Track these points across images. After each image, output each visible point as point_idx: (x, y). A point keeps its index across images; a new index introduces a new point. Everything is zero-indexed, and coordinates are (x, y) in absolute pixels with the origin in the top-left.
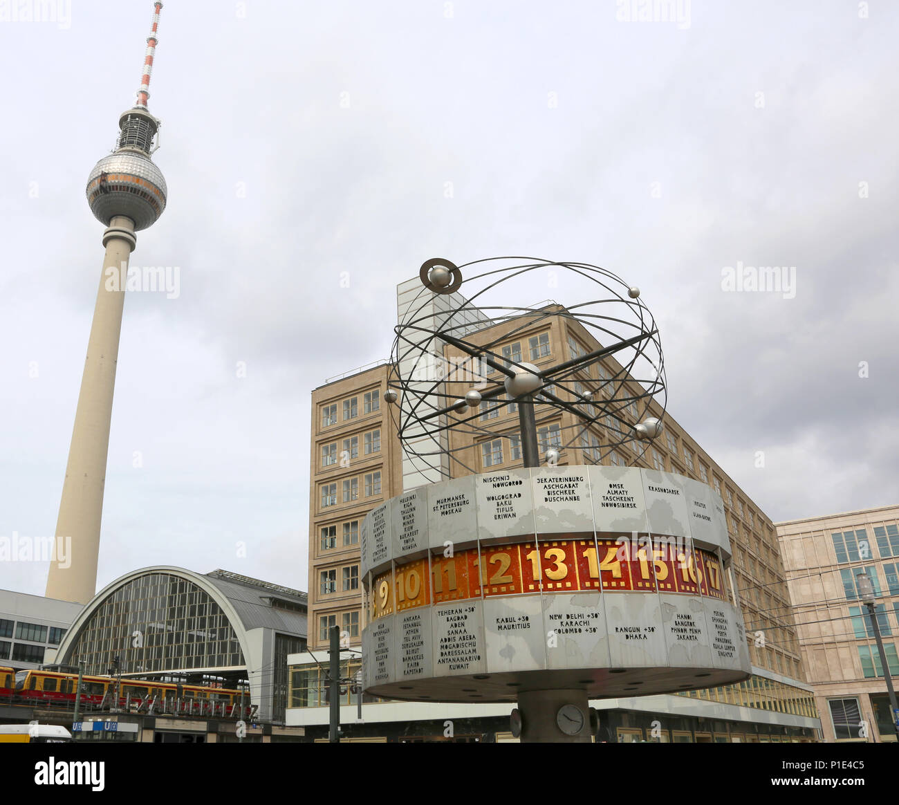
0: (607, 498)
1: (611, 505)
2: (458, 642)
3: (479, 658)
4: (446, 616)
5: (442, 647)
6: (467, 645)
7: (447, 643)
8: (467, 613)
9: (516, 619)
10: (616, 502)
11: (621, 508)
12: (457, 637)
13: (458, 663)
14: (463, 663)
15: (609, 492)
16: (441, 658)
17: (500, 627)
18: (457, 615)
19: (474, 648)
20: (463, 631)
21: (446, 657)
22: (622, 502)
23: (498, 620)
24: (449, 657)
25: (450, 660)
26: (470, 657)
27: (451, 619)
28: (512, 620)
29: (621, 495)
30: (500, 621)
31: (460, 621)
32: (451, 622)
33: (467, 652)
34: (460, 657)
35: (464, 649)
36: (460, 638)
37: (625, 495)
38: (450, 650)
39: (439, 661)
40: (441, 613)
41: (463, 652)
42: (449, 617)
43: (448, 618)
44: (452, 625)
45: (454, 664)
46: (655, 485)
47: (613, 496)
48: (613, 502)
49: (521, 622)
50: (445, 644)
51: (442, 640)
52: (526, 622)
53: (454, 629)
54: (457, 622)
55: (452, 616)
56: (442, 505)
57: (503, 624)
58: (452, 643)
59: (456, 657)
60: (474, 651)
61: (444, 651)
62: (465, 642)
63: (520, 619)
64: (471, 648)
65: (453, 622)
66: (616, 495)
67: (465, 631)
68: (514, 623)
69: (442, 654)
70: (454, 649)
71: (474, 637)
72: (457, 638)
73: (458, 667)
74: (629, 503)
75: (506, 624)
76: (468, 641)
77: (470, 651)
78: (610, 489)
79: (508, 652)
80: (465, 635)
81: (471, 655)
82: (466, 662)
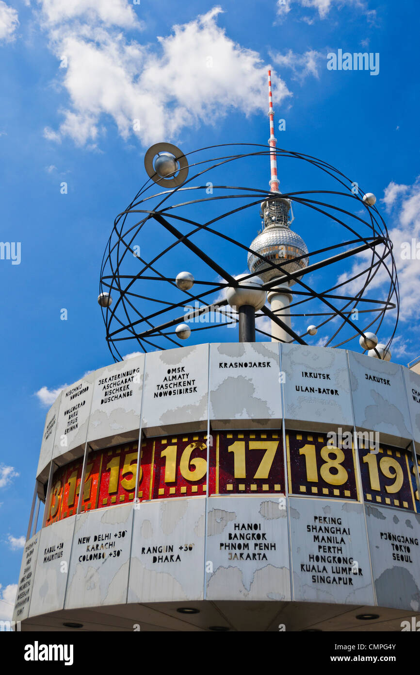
0: (162, 386)
1: (165, 394)
10: (172, 390)
11: (178, 396)
15: (166, 379)
22: (179, 388)
29: (180, 380)
37: (186, 379)
46: (229, 360)
47: (169, 383)
48: (169, 389)
66: (174, 381)
74: (189, 387)
78: (167, 376)
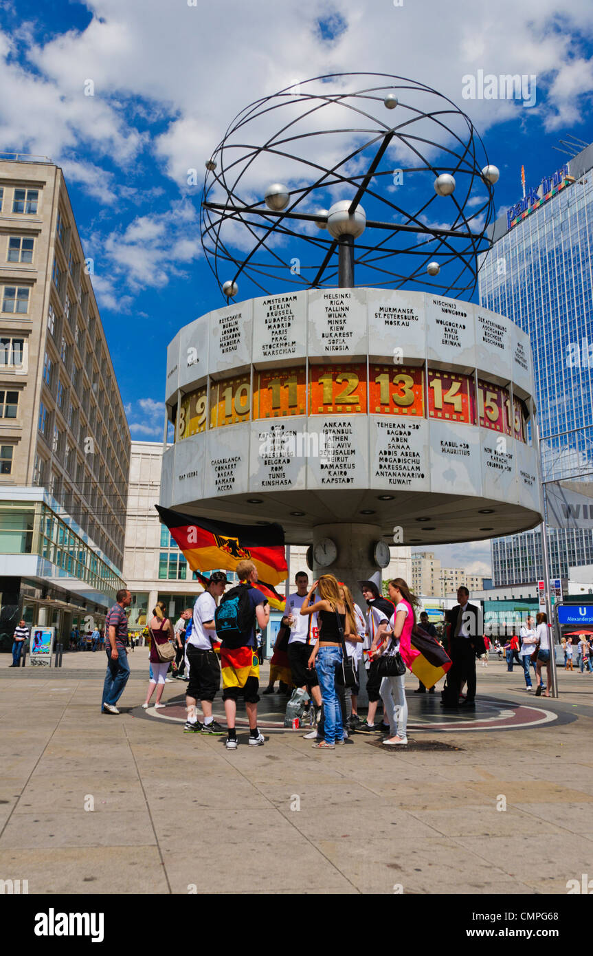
2: (399, 456)
3: (423, 476)
4: (386, 429)
5: (381, 459)
6: (410, 461)
7: (387, 456)
8: (411, 430)
9: (458, 445)
12: (399, 452)
13: (399, 478)
14: (405, 479)
16: (379, 471)
17: (443, 450)
18: (399, 429)
19: (418, 465)
20: (405, 447)
21: (385, 470)
23: (442, 442)
24: (389, 471)
25: (390, 474)
26: (413, 474)
27: (392, 432)
28: (454, 445)
30: (444, 443)
31: (402, 436)
32: (393, 436)
33: (410, 468)
34: (401, 472)
36: (403, 453)
38: (391, 464)
39: (378, 473)
40: (381, 425)
41: (405, 467)
42: (391, 430)
43: (388, 431)
44: (393, 439)
45: (394, 478)
49: (462, 448)
50: (384, 457)
51: (381, 452)
52: (466, 449)
53: (396, 444)
54: (399, 437)
55: (394, 430)
56: (386, 313)
57: (447, 448)
58: (393, 457)
59: (397, 472)
60: (418, 468)
61: (383, 463)
62: (408, 458)
63: (461, 446)
64: (415, 465)
65: (395, 437)
67: (408, 447)
68: (456, 449)
69: (381, 467)
70: (395, 464)
71: (418, 454)
73: (399, 482)
75: (449, 447)
76: (410, 458)
77: (413, 468)
79: (450, 475)
80: (408, 451)
81: (415, 472)
82: (409, 478)
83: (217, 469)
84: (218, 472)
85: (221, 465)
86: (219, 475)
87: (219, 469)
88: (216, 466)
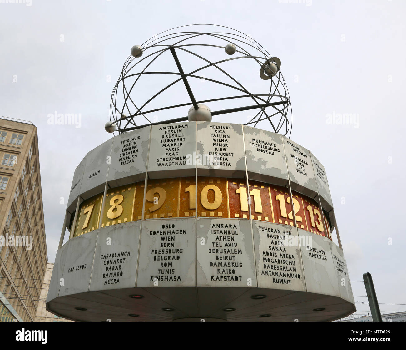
2: (278, 258)
3: (299, 276)
4: (266, 232)
5: (265, 259)
6: (288, 262)
7: (269, 257)
12: (279, 253)
13: (281, 278)
14: (286, 279)
16: (264, 270)
17: (310, 255)
18: (276, 234)
19: (294, 267)
20: (282, 249)
21: (268, 270)
24: (272, 270)
25: (273, 273)
26: (291, 275)
27: (271, 236)
28: (316, 251)
32: (271, 239)
33: (288, 269)
34: (282, 272)
35: (285, 266)
36: (281, 255)
38: (273, 264)
39: (263, 272)
40: (262, 229)
41: (284, 268)
42: (270, 234)
43: (268, 235)
44: (272, 242)
45: (277, 277)
49: (321, 254)
50: (267, 257)
51: (264, 253)
52: (324, 255)
53: (274, 245)
54: (277, 240)
55: (273, 234)
56: (257, 143)
57: (312, 253)
58: (273, 258)
59: (279, 272)
60: (294, 269)
61: (267, 263)
62: (285, 259)
63: (320, 251)
64: (292, 266)
65: (274, 240)
67: (284, 249)
68: (318, 254)
69: (265, 266)
70: (276, 264)
71: (293, 257)
72: (278, 255)
73: (281, 281)
76: (288, 260)
77: (290, 269)
80: (285, 253)
81: (292, 273)
82: (288, 278)
83: (106, 263)
84: (107, 266)
85: (110, 259)
86: (107, 268)
87: (108, 263)
88: (105, 259)
